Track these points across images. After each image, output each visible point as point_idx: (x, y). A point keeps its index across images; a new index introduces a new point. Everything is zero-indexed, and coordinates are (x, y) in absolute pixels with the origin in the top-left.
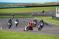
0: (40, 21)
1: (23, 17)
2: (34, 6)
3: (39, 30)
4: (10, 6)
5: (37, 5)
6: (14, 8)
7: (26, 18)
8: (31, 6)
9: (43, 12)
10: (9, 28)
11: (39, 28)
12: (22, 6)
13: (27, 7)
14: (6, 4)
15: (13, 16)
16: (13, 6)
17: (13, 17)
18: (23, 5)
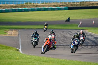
0: (74, 37)
1: (63, 28)
2: (84, 6)
4: (37, 6)
6: (45, 10)
7: (68, 31)
8: (79, 6)
10: (34, 47)
12: (61, 6)
13: (70, 9)
15: (47, 25)
16: (43, 6)
17: (46, 27)
18: (63, 6)
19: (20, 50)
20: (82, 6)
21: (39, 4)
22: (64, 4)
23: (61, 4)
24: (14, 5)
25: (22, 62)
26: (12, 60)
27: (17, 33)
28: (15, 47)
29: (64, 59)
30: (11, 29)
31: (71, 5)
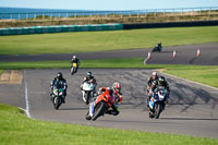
0: (157, 84)
2: (155, 22)
3: (152, 117)
5: (168, 21)
7: (123, 71)
8: (144, 22)
9: (158, 49)
11: (153, 111)
12: (108, 21)
13: (127, 27)
14: (46, 17)
16: (74, 22)
18: (113, 21)
19: (27, 111)
20: (150, 21)
21: (64, 19)
22: (114, 18)
23: (108, 19)
24: (14, 21)
25: (30, 136)
26: (11, 132)
27: (21, 77)
28: (16, 105)
29: (116, 129)
30: (9, 69)
31: (129, 20)
